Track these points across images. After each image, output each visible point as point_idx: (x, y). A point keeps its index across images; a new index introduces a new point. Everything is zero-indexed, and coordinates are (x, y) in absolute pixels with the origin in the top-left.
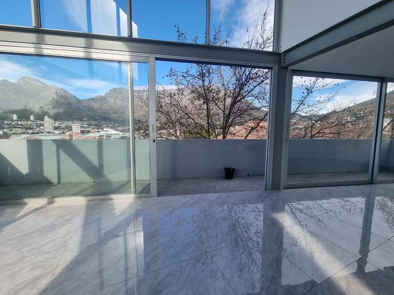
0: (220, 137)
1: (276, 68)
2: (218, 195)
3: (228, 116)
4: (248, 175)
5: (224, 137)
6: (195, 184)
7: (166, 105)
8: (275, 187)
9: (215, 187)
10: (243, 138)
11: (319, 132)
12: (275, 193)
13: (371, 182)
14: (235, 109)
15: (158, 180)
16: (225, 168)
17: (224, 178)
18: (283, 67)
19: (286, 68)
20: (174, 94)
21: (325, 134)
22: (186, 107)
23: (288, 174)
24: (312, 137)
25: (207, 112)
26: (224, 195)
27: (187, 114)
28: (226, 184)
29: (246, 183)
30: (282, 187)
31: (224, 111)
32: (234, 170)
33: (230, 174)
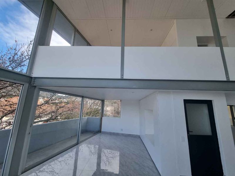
13: (77, 144)
18: (33, 86)
19: (35, 87)
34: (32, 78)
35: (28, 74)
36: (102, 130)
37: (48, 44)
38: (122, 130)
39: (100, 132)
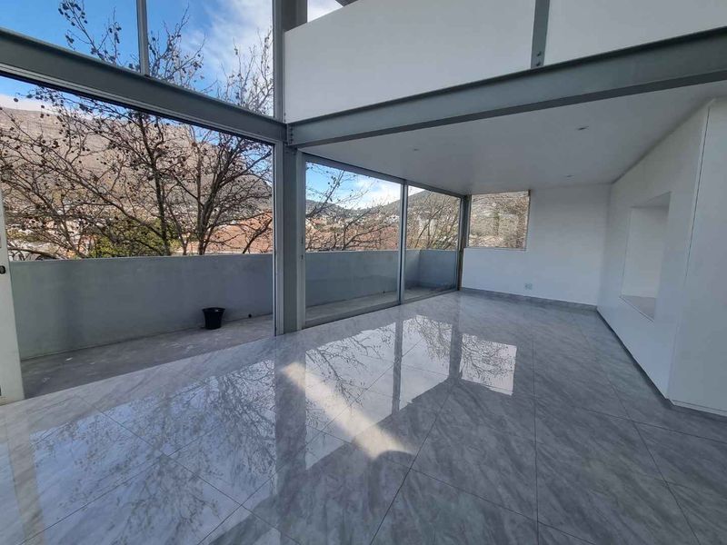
0: (193, 248)
1: (280, 145)
2: (189, 360)
3: (209, 207)
4: (250, 316)
5: (202, 249)
6: (135, 352)
7: (25, 165)
8: (290, 328)
9: (183, 348)
10: (240, 252)
11: (352, 240)
12: (289, 337)
13: (399, 303)
14: (223, 193)
15: (22, 361)
16: (204, 310)
17: (202, 328)
18: (291, 147)
19: (295, 148)
20: (56, 143)
21: (361, 242)
22: (96, 179)
23: (307, 307)
24: (346, 246)
25: (158, 192)
26: (200, 358)
27: (100, 195)
28: (207, 338)
29: (245, 330)
30: (299, 327)
31: (198, 199)
32: (222, 310)
33: (213, 319)
34: (285, 126)
35: (276, 118)
36: (463, 285)
37: (304, 20)
38: (528, 286)
39: (458, 289)
